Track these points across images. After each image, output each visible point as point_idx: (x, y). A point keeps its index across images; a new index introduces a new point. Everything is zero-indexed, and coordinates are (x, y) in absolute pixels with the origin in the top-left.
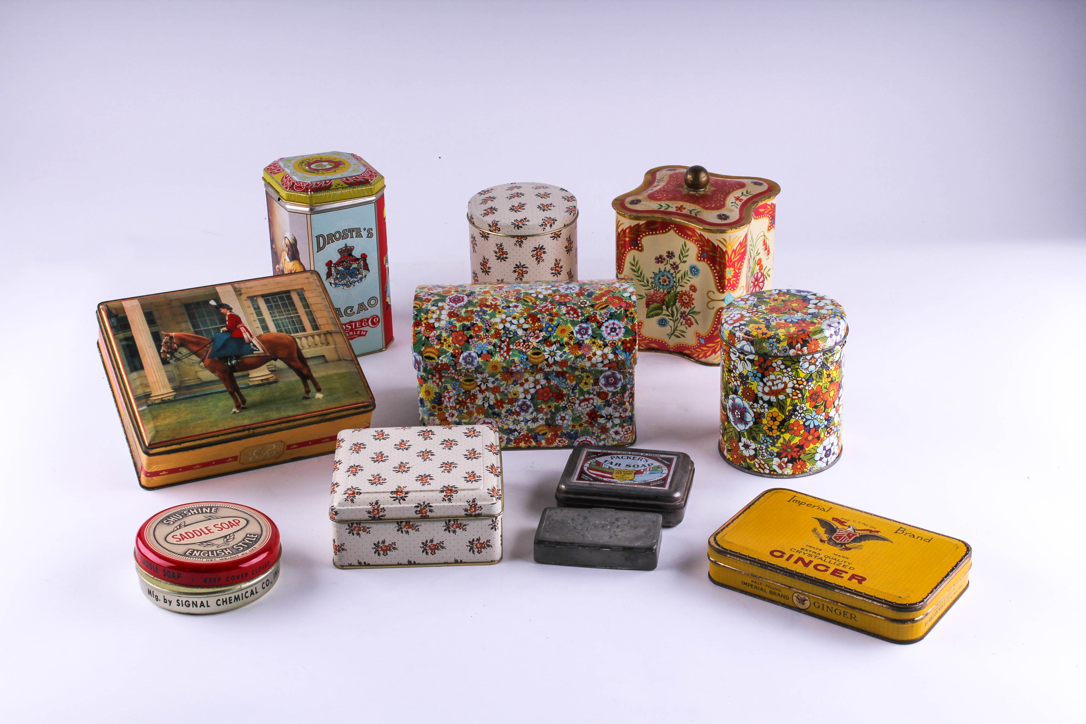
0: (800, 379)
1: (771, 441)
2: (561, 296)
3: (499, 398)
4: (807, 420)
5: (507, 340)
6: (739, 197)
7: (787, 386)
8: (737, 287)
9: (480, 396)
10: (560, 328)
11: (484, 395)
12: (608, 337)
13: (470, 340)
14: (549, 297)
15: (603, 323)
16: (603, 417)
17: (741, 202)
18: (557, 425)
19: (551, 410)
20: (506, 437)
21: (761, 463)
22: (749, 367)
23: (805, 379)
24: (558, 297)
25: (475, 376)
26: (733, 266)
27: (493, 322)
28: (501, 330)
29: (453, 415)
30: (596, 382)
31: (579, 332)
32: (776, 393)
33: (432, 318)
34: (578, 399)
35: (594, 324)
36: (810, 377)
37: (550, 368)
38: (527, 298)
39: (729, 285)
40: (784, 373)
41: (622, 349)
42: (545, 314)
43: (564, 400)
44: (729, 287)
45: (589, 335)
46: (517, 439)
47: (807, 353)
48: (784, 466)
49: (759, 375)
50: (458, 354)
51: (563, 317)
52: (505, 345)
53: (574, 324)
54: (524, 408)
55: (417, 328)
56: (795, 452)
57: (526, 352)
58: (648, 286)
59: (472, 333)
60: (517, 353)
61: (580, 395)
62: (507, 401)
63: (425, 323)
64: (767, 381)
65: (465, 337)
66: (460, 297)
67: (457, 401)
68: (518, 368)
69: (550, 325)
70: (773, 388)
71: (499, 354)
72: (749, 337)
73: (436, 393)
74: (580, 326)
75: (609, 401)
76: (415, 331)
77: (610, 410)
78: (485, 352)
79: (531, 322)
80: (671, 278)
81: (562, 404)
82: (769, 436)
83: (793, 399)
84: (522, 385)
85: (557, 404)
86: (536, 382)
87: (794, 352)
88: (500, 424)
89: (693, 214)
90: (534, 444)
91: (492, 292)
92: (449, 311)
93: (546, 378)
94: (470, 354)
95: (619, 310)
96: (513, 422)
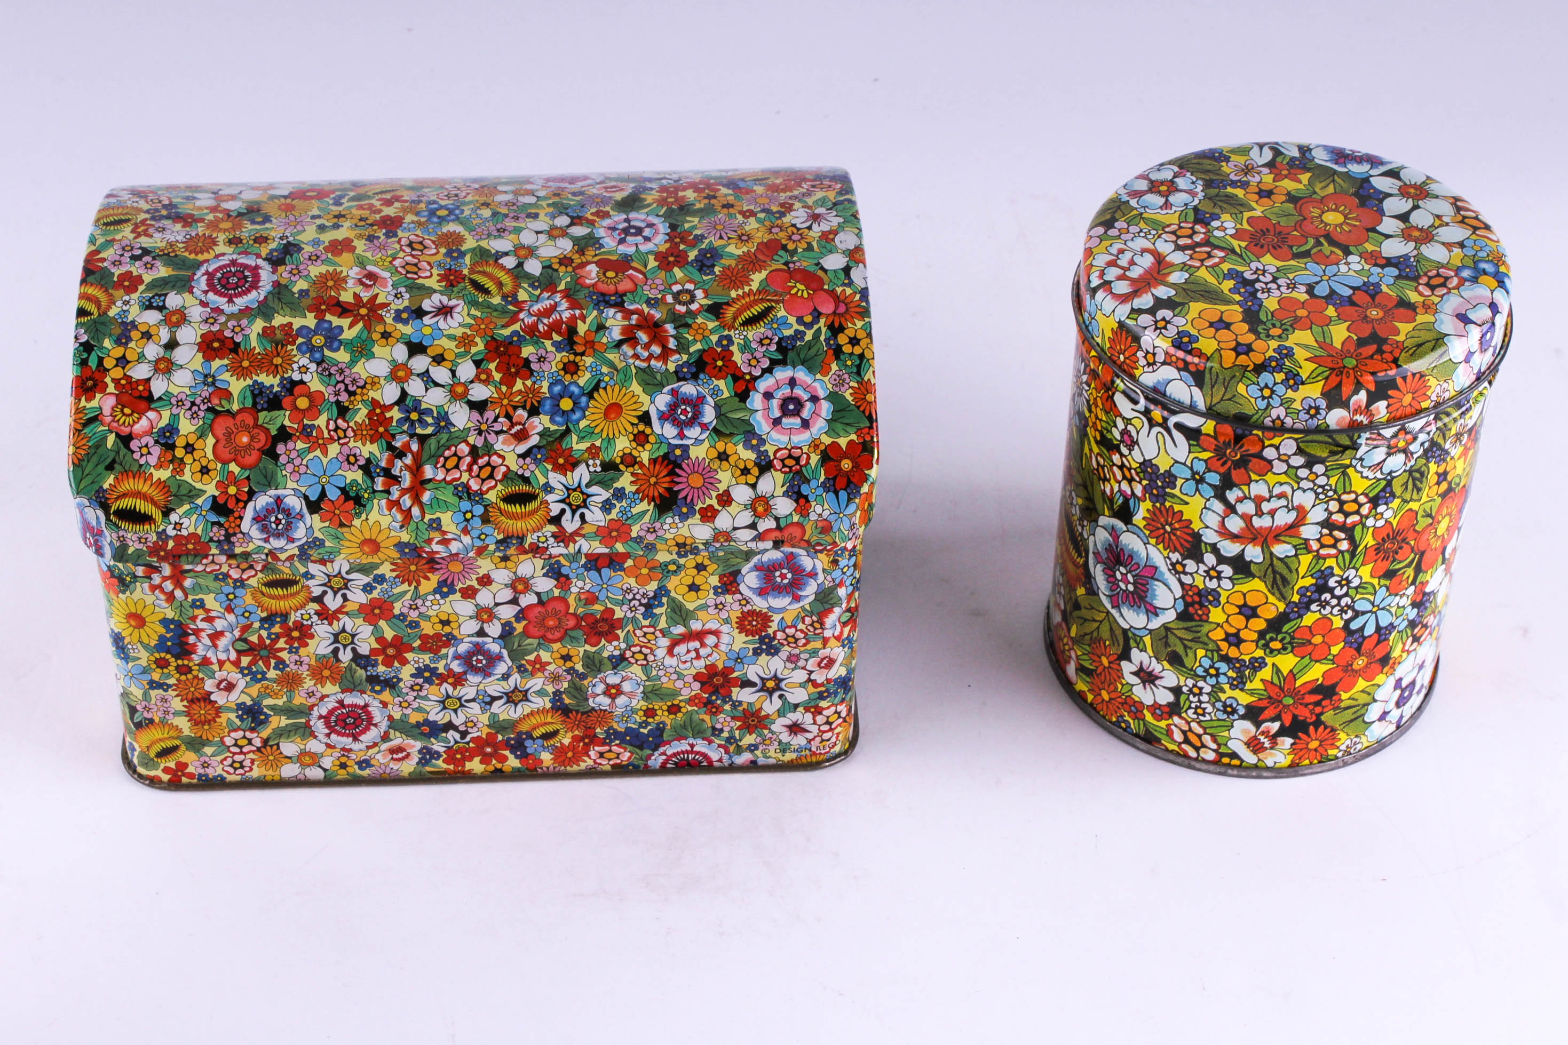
0: (1353, 496)
1: (1231, 674)
2: (604, 265)
3: (389, 634)
4: (1357, 614)
5: (415, 447)
7: (1305, 517)
9: (322, 630)
10: (603, 399)
11: (336, 626)
12: (774, 435)
13: (280, 448)
14: (562, 269)
15: (755, 379)
16: (750, 684)
18: (593, 709)
19: (573, 668)
20: (418, 745)
21: (1190, 730)
22: (1180, 449)
23: (1366, 495)
24: (593, 269)
25: (303, 570)
27: (364, 376)
28: (390, 407)
29: (230, 687)
30: (730, 583)
31: (668, 416)
32: (1265, 538)
33: (141, 357)
34: (664, 633)
35: (721, 384)
36: (1383, 490)
37: (567, 546)
38: (484, 273)
40: (1299, 480)
41: (822, 478)
42: (548, 343)
43: (617, 638)
45: (704, 427)
46: (457, 752)
47: (1384, 420)
48: (1267, 745)
49: (1214, 478)
50: (238, 501)
51: (612, 356)
52: (407, 467)
53: (652, 383)
54: (479, 661)
55: (88, 400)
56: (1306, 705)
57: (481, 493)
59: (284, 418)
60: (447, 495)
61: (673, 621)
62: (417, 643)
63: (116, 382)
64: (1240, 500)
65: (262, 437)
66: (246, 267)
67: (242, 646)
68: (455, 547)
69: (565, 388)
70: (1257, 522)
71: (384, 502)
72: (1189, 358)
73: (165, 622)
74: (674, 392)
75: (774, 638)
76: (79, 411)
77: (775, 664)
78: (333, 494)
79: (497, 376)
81: (611, 648)
82: (1225, 659)
83: (1318, 557)
84: (470, 593)
85: (593, 649)
86: (520, 585)
87: (1343, 418)
88: (397, 709)
90: (513, 762)
91: (360, 246)
92: (205, 328)
93: (555, 572)
94: (279, 500)
95: (809, 326)
96: (443, 702)
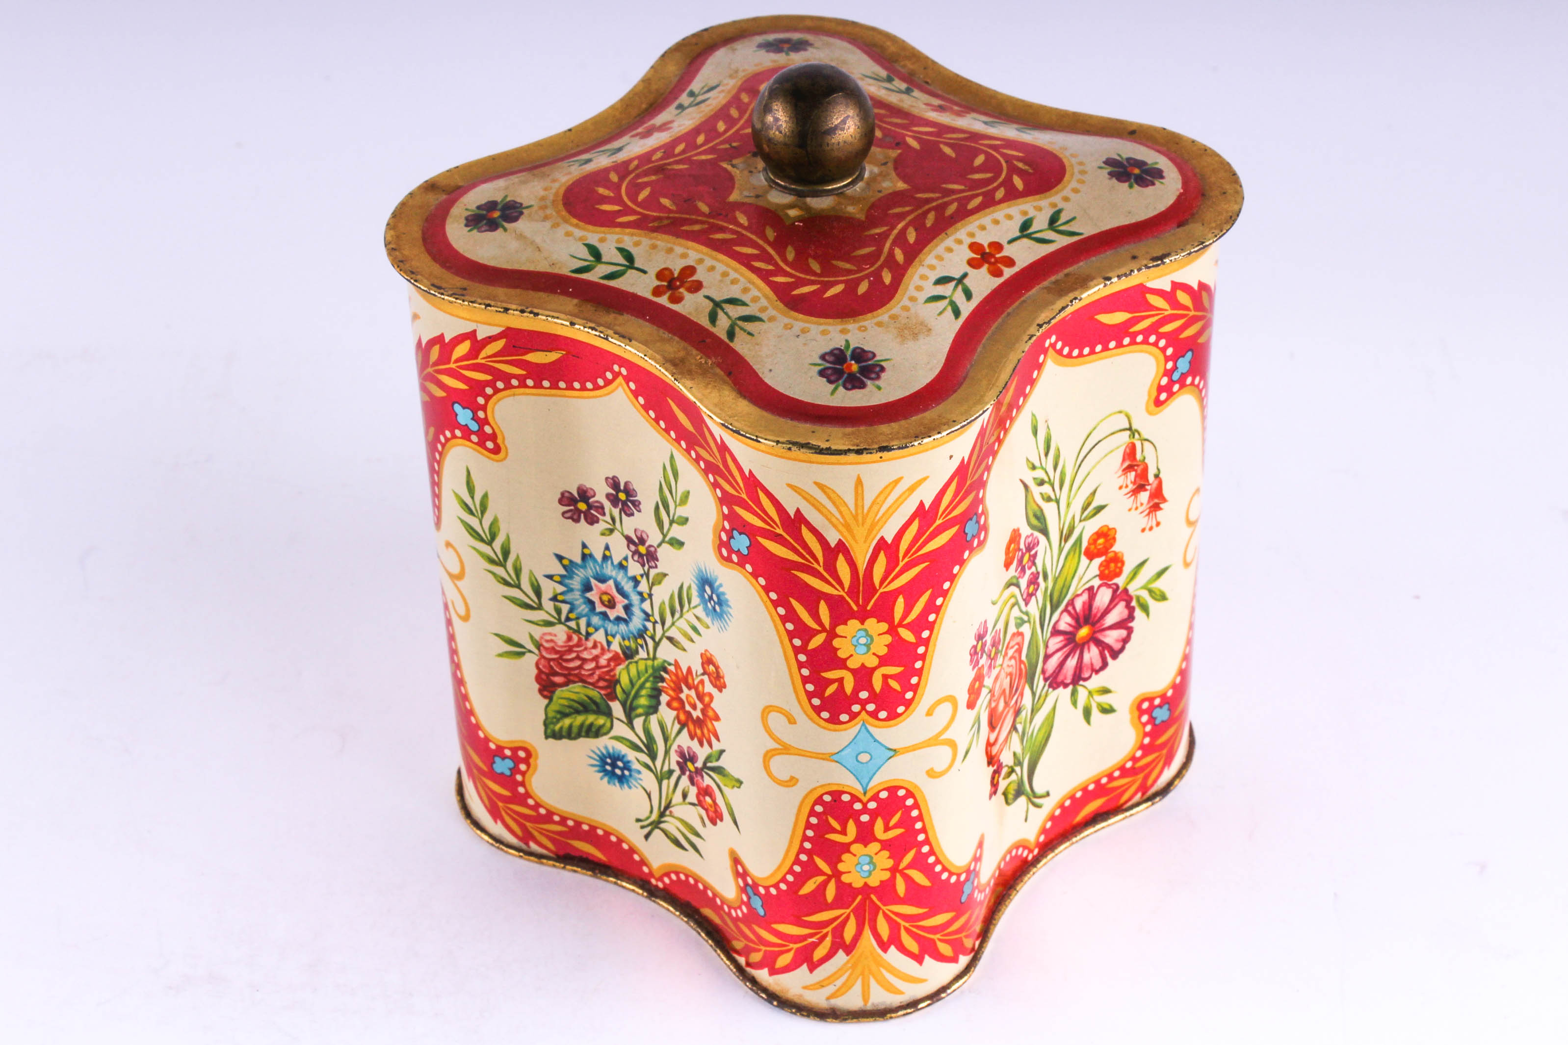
6: (997, 246)
8: (908, 704)
17: (997, 273)
26: (884, 612)
39: (864, 695)
44: (863, 703)
58: (540, 607)
80: (635, 598)
89: (720, 329)
